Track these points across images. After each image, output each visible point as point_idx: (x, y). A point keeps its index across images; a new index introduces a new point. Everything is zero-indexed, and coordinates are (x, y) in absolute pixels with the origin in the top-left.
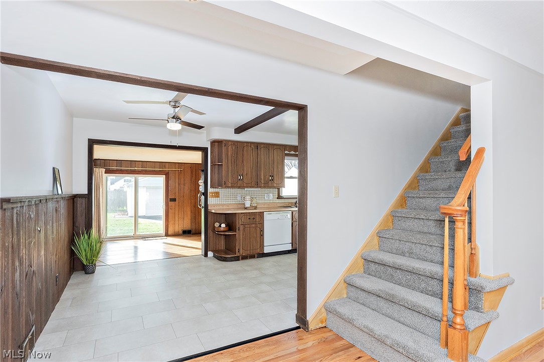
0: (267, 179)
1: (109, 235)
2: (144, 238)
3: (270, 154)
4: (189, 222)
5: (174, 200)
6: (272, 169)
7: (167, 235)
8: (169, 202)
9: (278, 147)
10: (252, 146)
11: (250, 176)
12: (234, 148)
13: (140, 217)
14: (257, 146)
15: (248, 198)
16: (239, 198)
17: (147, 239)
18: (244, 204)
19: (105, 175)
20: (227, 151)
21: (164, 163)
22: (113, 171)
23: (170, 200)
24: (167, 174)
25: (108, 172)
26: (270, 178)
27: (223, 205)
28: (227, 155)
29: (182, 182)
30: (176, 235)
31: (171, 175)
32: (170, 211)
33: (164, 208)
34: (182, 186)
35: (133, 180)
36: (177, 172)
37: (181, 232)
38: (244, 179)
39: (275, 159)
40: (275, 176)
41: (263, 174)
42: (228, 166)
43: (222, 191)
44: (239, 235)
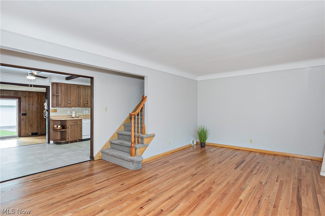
0: (84, 103)
2: (2, 138)
3: (86, 91)
4: (36, 127)
5: (25, 114)
6: (87, 98)
7: (20, 136)
8: (21, 116)
10: (76, 87)
11: (75, 101)
12: (65, 87)
14: (79, 86)
15: (74, 112)
16: (69, 112)
17: (4, 139)
18: (72, 115)
20: (62, 89)
23: (22, 114)
24: (19, 98)
26: (86, 102)
27: (59, 116)
28: (62, 91)
29: (31, 103)
30: (26, 136)
31: (23, 99)
32: (22, 121)
33: (18, 119)
34: (31, 106)
36: (27, 97)
37: (30, 134)
38: (72, 103)
39: (89, 93)
40: (89, 102)
41: (82, 101)
42: (62, 96)
43: (58, 109)
44: (68, 131)
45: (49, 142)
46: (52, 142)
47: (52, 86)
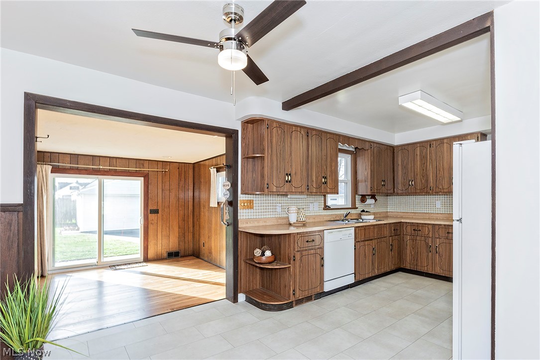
0: (319, 181)
1: (58, 265)
2: (113, 266)
3: (323, 145)
4: (176, 240)
5: (156, 212)
6: (325, 167)
7: (147, 260)
8: (150, 215)
9: (332, 136)
10: (302, 132)
11: (299, 177)
12: (279, 132)
13: (107, 233)
14: (309, 132)
15: (293, 209)
16: (279, 209)
17: (117, 267)
18: (288, 218)
19: (51, 176)
20: (271, 137)
21: (141, 162)
22: (65, 169)
23: (150, 211)
24: (146, 177)
25: (55, 170)
26: (323, 180)
27: (258, 220)
28: (271, 143)
29: (167, 187)
30: (158, 259)
31: (152, 177)
32: (151, 227)
33: (142, 223)
34: (167, 193)
35: (97, 182)
36: (160, 174)
37: (165, 255)
38: (293, 180)
39: (329, 153)
40: (328, 177)
41: (314, 174)
42: (272, 160)
43: (258, 200)
44: (294, 267)
45: (235, 300)
46: (242, 297)
47: (243, 129)
